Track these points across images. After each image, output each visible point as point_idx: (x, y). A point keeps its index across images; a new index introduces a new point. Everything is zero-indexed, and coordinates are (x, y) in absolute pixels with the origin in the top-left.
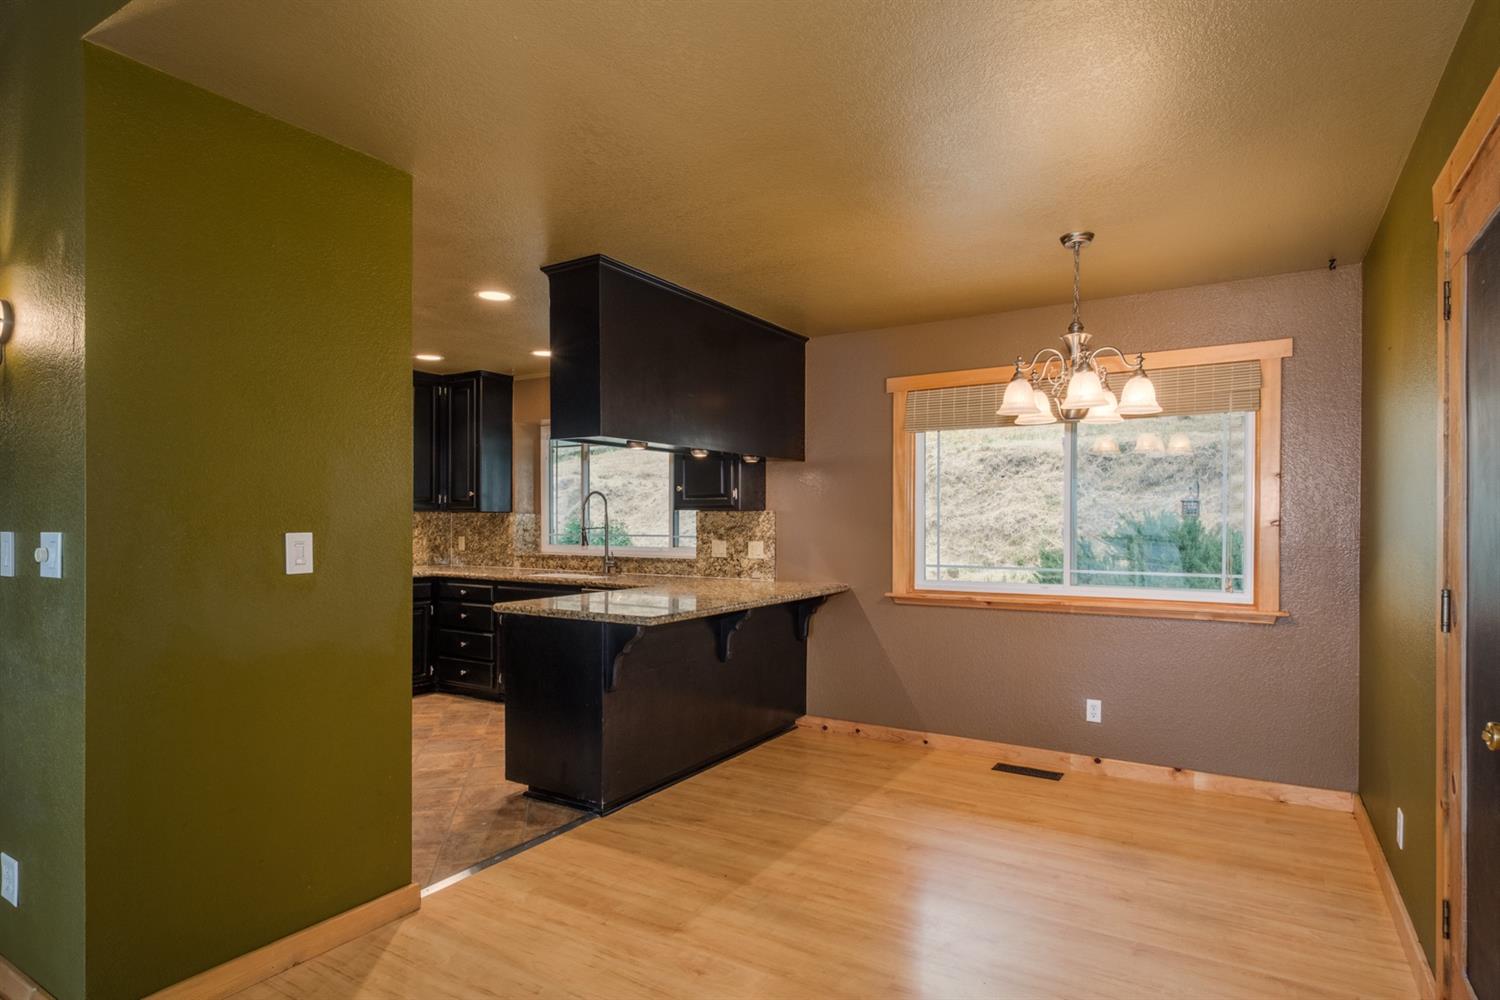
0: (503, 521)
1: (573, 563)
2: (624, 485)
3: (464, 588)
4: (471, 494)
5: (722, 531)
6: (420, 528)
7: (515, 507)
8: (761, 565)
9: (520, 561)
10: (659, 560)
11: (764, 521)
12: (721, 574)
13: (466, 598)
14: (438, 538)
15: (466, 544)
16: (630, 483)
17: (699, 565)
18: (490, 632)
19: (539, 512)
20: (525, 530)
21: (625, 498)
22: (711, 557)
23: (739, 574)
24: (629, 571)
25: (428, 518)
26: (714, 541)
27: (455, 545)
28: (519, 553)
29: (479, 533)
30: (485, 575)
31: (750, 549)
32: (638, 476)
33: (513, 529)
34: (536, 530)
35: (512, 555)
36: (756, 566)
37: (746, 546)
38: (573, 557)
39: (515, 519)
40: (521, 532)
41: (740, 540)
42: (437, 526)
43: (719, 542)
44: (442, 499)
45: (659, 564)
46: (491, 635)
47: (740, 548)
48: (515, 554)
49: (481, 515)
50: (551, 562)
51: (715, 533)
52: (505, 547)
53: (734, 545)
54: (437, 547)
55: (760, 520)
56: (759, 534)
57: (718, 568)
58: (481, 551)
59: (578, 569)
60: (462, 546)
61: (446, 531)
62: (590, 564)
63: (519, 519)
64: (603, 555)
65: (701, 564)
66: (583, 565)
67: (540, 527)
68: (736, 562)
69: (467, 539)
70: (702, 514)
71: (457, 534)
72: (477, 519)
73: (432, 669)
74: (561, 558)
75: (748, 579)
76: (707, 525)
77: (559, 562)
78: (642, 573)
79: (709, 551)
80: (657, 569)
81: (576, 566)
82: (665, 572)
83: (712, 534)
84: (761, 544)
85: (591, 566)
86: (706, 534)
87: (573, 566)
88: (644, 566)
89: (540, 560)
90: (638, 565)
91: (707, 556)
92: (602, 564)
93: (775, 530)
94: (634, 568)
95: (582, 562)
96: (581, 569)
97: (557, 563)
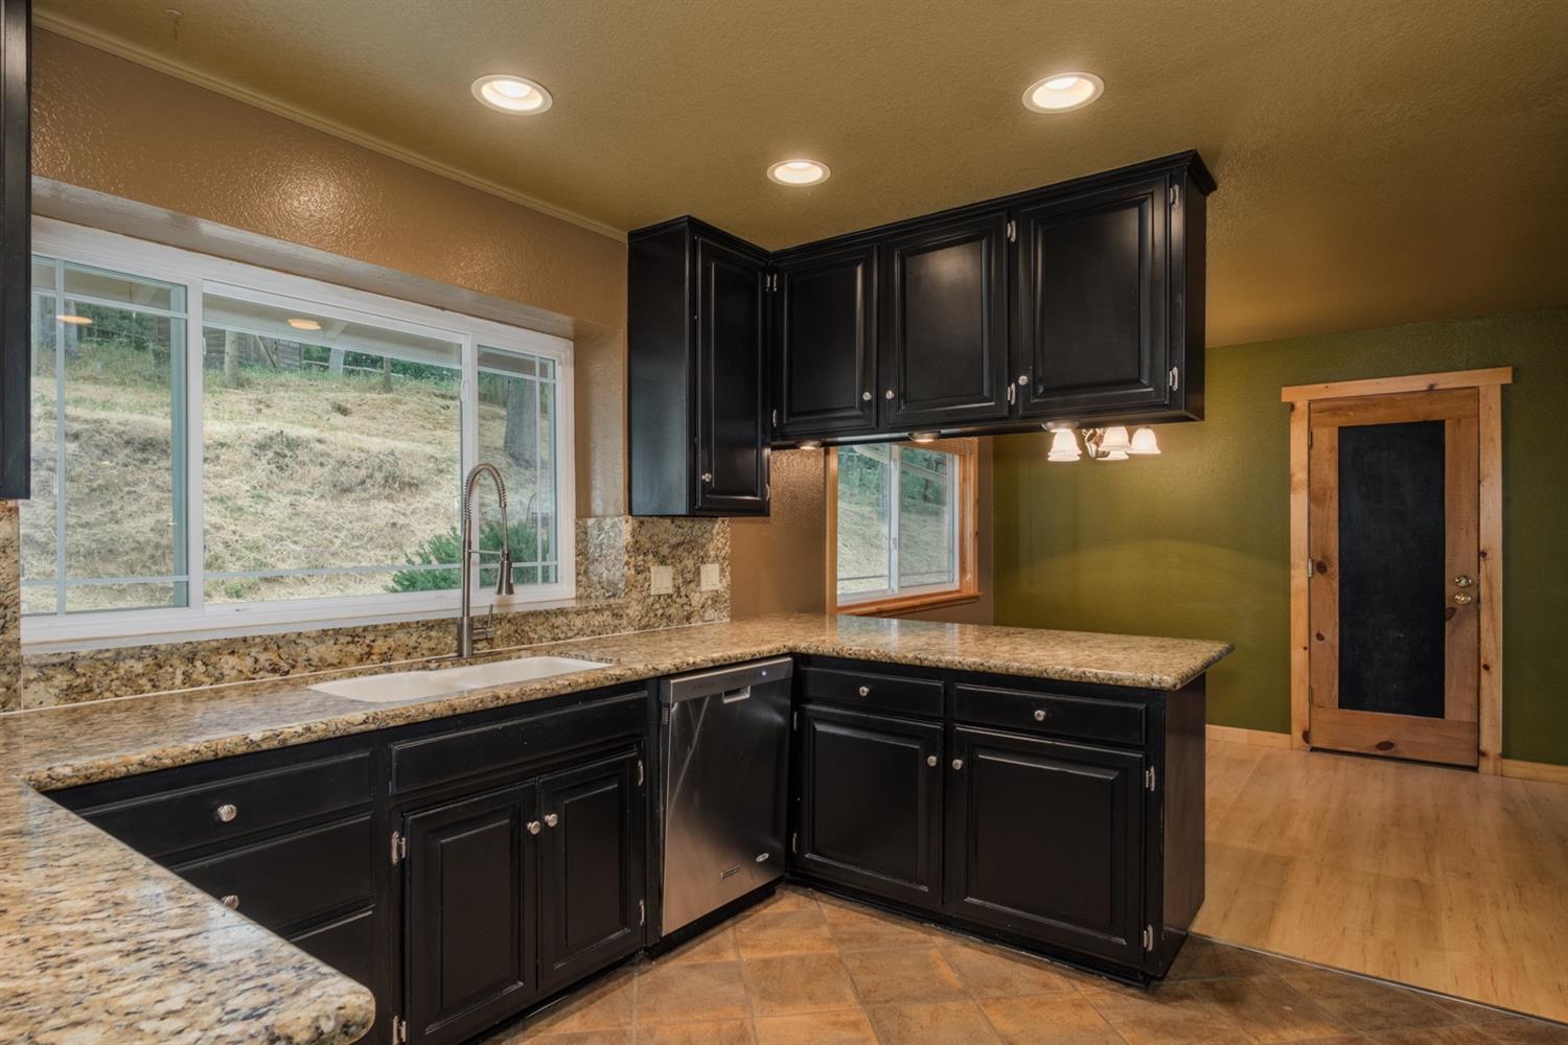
5: (665, 550)
8: (716, 598)
11: (718, 534)
12: (664, 623)
17: (629, 612)
22: (649, 596)
23: (688, 618)
26: (652, 569)
31: (703, 580)
36: (710, 602)
37: (698, 572)
38: (320, 637)
41: (689, 563)
43: (661, 569)
47: (689, 576)
51: (656, 554)
53: (682, 573)
55: (715, 532)
56: (712, 553)
57: (660, 612)
59: (339, 664)
62: (381, 645)
64: (458, 614)
65: (634, 610)
66: (358, 651)
68: (684, 600)
70: (635, 524)
75: (700, 623)
76: (643, 540)
77: (263, 657)
78: (523, 643)
79: (647, 585)
80: (556, 631)
81: (332, 657)
82: (570, 634)
83: (651, 556)
84: (716, 566)
85: (385, 649)
86: (642, 557)
87: (321, 659)
88: (527, 629)
89: (175, 661)
90: (513, 628)
91: (644, 593)
92: (420, 640)
93: (730, 547)
94: (505, 635)
95: (351, 646)
96: (353, 662)
97: (256, 661)
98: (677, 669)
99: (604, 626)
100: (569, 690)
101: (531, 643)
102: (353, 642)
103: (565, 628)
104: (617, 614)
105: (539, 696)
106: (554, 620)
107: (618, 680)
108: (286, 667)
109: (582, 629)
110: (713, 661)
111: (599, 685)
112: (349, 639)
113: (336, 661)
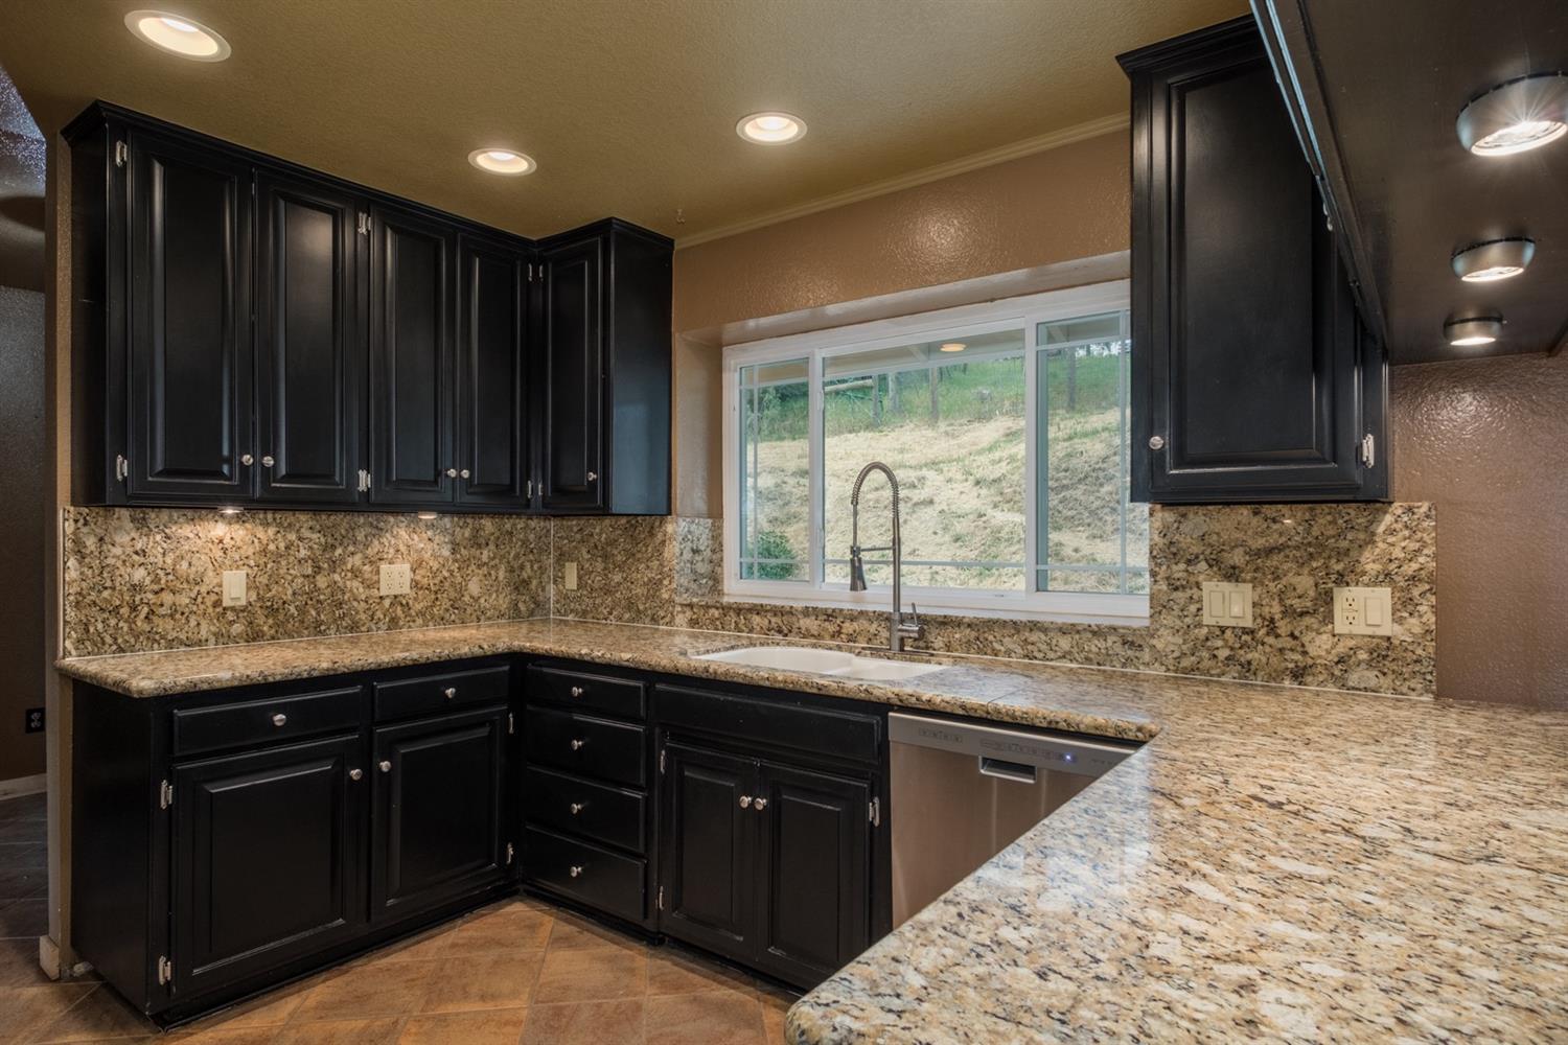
0: (652, 534)
1: (806, 623)
2: (777, 485)
3: (579, 683)
4: (592, 476)
5: (1237, 558)
6: (492, 547)
7: (678, 503)
8: (1382, 653)
9: (689, 614)
10: (1034, 626)
11: (1390, 532)
12: (1234, 671)
13: (581, 704)
14: (528, 565)
15: (580, 578)
16: (785, 483)
17: (1160, 645)
18: (639, 788)
19: (721, 516)
20: (695, 551)
21: (780, 502)
22: (1199, 625)
23: (1299, 675)
24: (948, 647)
25: (508, 526)
26: (1205, 585)
27: (559, 579)
28: (685, 598)
29: (605, 557)
30: (626, 656)
32: (794, 474)
33: (672, 550)
34: (713, 551)
35: (671, 601)
36: (1363, 655)
37: (1327, 599)
38: (806, 612)
39: (675, 527)
40: (687, 555)
41: (1305, 582)
42: (525, 542)
43: (1226, 586)
44: (534, 490)
45: (1034, 637)
46: (639, 796)
47: (1301, 604)
48: (677, 599)
49: (607, 522)
50: (756, 619)
51: (1214, 563)
52: (656, 584)
53: (1281, 596)
54: (526, 583)
55: (1380, 528)
56: (1372, 568)
57: (1223, 653)
58: (608, 592)
59: (819, 636)
60: (571, 582)
61: (540, 554)
62: (848, 627)
63: (681, 531)
64: (889, 608)
65: (1166, 641)
66: (832, 628)
67: (721, 545)
68: (1287, 642)
69: (581, 568)
70: (1169, 516)
71: (562, 557)
72: (601, 529)
73: (511, 852)
74: (778, 611)
75: (1330, 690)
76: (1189, 541)
77: (773, 620)
78: (986, 654)
79: (1193, 608)
80: (1030, 647)
81: (814, 630)
82: (1051, 655)
83: (1203, 565)
84: (1384, 594)
85: (851, 632)
86: (1182, 566)
87: (807, 630)
88: (991, 638)
89: (732, 613)
90: (974, 634)
91: (1188, 620)
92: (879, 629)
93: (1436, 557)
94: (964, 640)
95: (827, 623)
96: (827, 637)
97: (770, 622)
98: (901, 701)
99: (1108, 655)
100: (767, 684)
101: (996, 655)
102: (828, 620)
103: (1044, 647)
104: (1132, 643)
105: (741, 680)
106: (1027, 634)
107: (820, 689)
108: (786, 631)
109: (1070, 653)
110: (963, 707)
111: (798, 688)
112: (825, 617)
113: (816, 633)
